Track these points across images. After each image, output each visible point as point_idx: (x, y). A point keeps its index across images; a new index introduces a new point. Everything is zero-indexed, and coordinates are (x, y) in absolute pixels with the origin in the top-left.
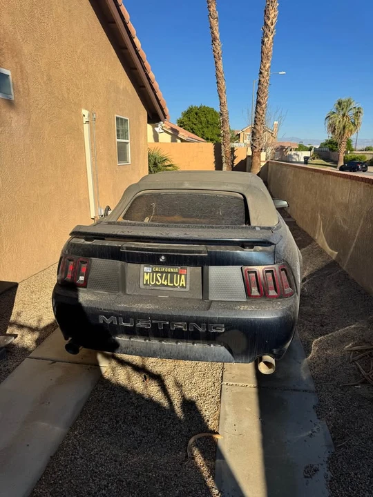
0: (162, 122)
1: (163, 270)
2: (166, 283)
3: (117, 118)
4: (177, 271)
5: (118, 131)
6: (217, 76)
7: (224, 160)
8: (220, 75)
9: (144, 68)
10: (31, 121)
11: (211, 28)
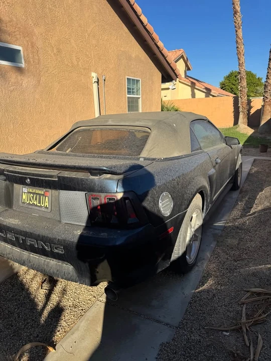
0: (174, 81)
1: (34, 191)
2: (36, 203)
3: (127, 79)
4: (43, 193)
5: (128, 89)
6: (237, 42)
7: (241, 109)
8: (239, 41)
9: (153, 39)
10: (41, 82)
11: (233, 4)
